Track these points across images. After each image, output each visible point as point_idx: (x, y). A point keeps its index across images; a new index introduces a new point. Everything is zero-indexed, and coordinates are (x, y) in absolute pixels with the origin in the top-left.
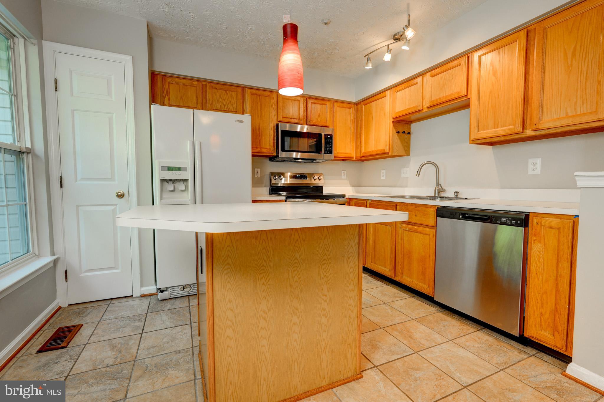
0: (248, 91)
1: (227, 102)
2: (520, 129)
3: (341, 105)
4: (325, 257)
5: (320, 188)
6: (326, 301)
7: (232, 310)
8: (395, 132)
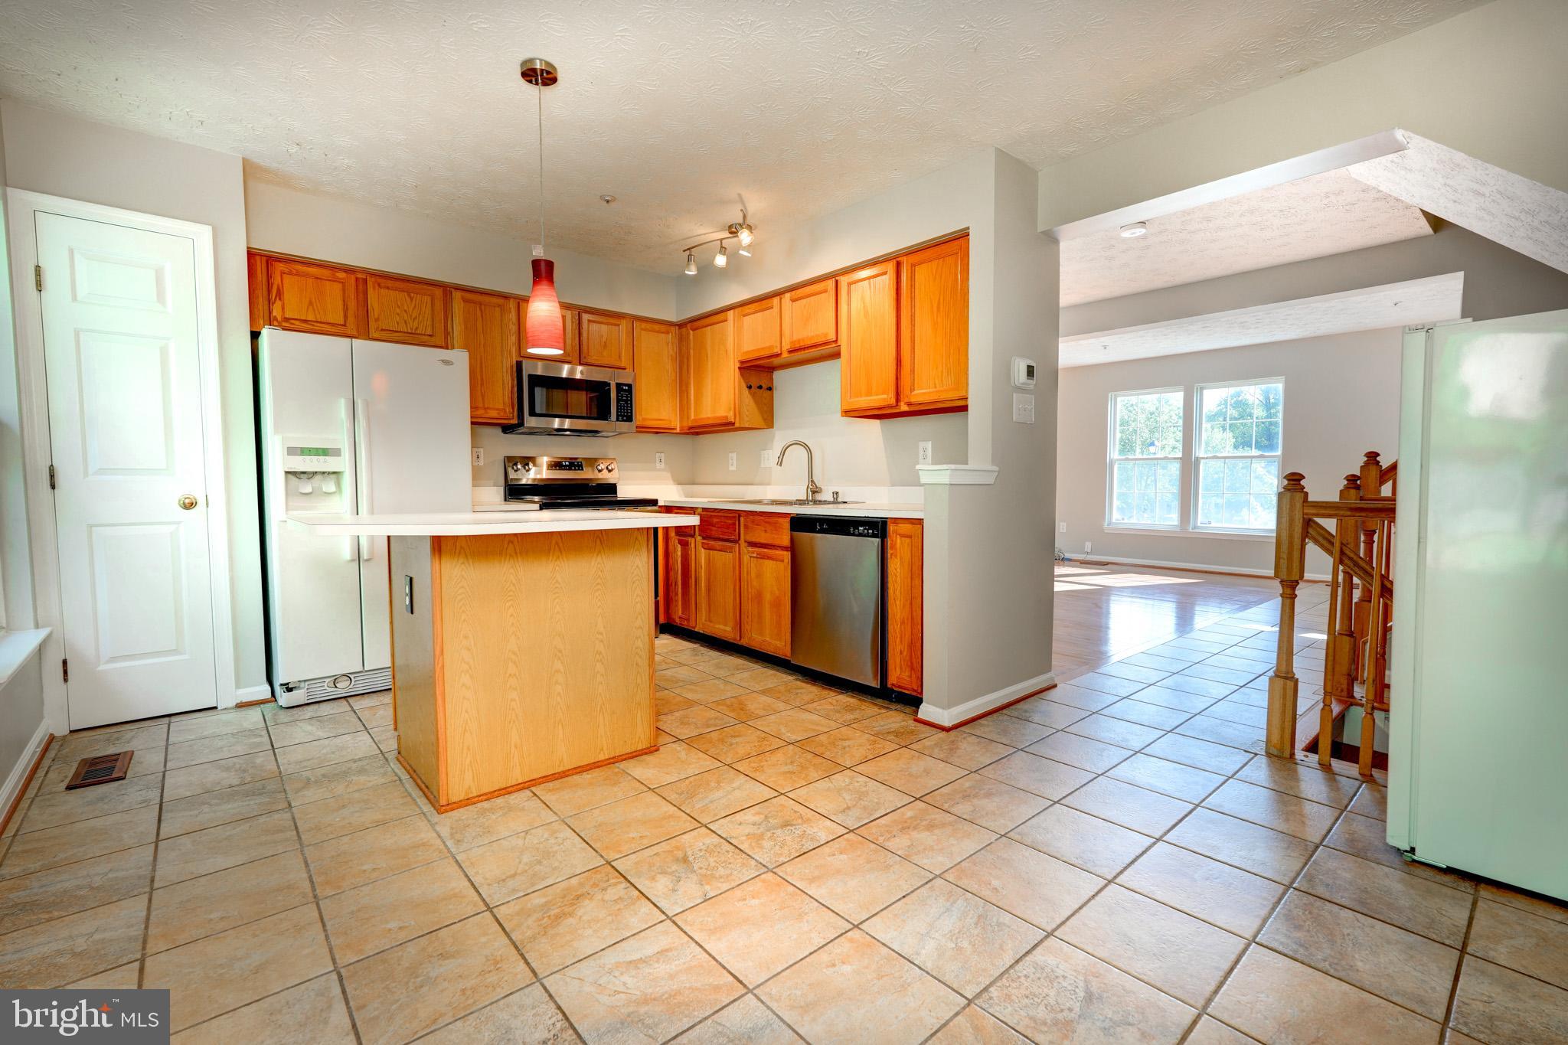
0: (457, 295)
1: (411, 316)
2: (893, 401)
3: (649, 326)
4: (599, 581)
5: (612, 488)
6: (602, 641)
7: (469, 650)
8: (744, 385)
